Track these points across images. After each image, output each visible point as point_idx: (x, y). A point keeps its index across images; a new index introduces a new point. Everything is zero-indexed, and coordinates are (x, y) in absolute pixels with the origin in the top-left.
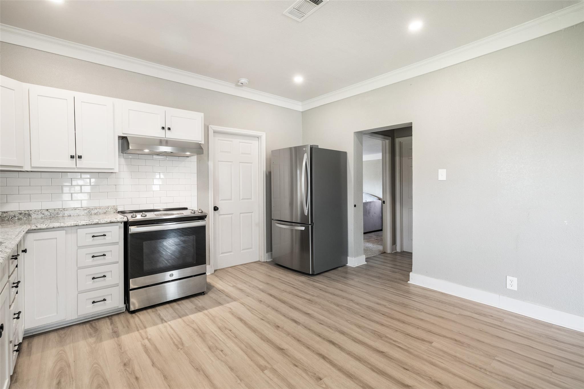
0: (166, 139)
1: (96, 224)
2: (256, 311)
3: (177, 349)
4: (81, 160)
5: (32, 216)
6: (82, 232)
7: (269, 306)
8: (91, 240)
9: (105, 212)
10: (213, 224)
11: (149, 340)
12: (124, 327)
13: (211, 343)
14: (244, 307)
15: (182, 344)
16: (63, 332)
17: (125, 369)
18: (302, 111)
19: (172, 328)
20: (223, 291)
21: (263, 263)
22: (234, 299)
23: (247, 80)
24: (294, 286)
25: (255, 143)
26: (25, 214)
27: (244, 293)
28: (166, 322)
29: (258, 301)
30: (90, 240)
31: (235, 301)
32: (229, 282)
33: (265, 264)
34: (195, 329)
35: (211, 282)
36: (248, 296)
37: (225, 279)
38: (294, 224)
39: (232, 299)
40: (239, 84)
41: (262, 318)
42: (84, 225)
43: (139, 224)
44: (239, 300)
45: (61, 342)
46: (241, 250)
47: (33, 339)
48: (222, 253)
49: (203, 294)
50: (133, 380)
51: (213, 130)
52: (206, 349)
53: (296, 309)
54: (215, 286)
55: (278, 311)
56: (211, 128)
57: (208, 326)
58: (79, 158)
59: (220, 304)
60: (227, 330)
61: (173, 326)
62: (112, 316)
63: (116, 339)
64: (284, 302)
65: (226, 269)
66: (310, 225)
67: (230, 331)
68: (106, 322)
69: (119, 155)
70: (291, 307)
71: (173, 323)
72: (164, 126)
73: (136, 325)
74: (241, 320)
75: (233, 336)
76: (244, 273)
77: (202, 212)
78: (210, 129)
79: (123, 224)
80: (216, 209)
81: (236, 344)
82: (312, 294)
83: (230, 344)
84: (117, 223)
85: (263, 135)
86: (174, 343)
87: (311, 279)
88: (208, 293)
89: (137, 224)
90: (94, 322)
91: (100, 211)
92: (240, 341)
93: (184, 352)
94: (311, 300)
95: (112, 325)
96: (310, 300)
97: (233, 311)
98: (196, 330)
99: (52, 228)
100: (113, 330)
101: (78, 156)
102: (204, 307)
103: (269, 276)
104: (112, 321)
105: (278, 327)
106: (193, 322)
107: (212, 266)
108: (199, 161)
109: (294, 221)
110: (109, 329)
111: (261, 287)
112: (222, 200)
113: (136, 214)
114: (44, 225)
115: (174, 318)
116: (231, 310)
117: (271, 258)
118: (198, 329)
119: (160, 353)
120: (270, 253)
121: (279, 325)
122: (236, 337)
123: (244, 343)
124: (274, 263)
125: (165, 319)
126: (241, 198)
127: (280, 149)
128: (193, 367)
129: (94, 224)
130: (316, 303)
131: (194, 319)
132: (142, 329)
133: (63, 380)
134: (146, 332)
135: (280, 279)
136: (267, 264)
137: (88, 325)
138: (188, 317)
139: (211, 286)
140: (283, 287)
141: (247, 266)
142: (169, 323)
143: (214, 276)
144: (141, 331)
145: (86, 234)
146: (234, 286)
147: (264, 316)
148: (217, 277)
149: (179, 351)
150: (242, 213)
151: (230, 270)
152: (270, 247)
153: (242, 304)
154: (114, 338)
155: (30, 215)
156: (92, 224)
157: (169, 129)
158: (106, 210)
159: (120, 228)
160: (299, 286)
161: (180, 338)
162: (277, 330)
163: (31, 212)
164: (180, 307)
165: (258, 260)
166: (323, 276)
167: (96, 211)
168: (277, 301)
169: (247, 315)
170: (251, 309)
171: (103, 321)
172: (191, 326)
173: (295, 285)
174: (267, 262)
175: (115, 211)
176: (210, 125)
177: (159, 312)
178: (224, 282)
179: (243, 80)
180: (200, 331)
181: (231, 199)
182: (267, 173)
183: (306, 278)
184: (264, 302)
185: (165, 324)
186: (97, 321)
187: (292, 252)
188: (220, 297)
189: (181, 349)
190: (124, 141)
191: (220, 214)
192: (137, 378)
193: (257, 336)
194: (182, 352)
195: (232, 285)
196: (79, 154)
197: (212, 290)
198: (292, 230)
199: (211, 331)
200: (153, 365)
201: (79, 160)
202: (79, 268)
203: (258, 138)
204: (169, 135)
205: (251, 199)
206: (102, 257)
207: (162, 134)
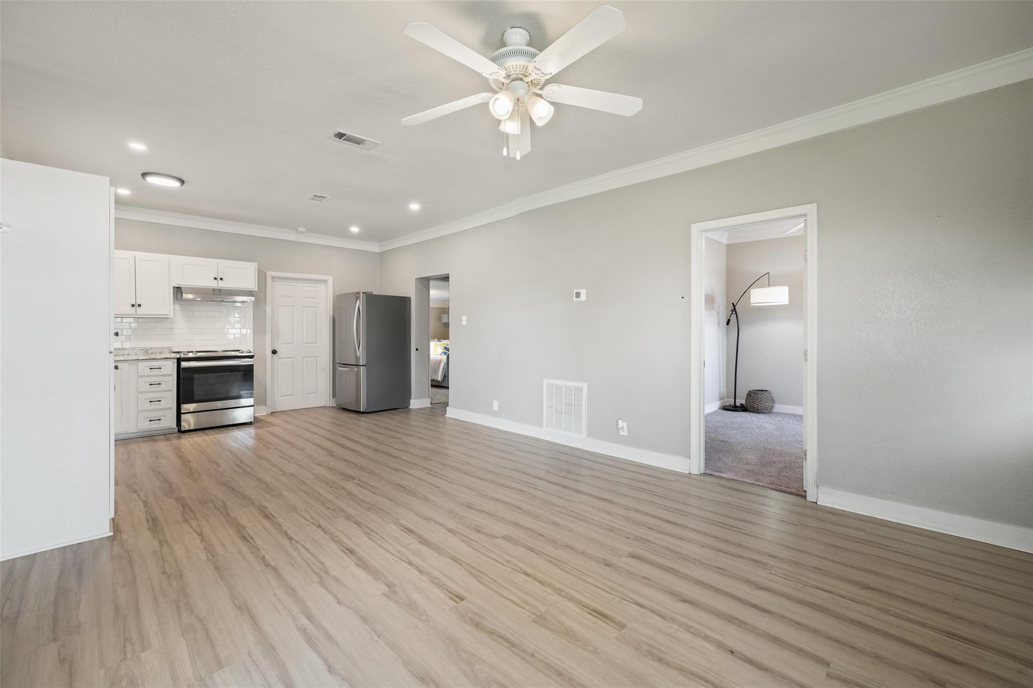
0: (218, 288)
1: (153, 359)
4: (141, 308)
6: (141, 364)
9: (160, 352)
10: (270, 367)
12: (175, 438)
16: (127, 441)
18: (379, 252)
20: (270, 422)
23: (304, 228)
25: (322, 287)
27: (289, 423)
29: (297, 426)
30: (148, 372)
32: (280, 418)
33: (330, 408)
35: (262, 419)
40: (299, 231)
42: (143, 359)
43: (190, 360)
46: (304, 393)
48: (281, 396)
51: (271, 276)
55: (307, 430)
56: (269, 274)
58: (138, 306)
59: (262, 428)
62: (166, 434)
66: (362, 366)
68: (162, 438)
69: (174, 302)
72: (216, 277)
77: (250, 353)
78: (267, 275)
79: (176, 360)
80: (273, 352)
84: (171, 359)
85: (330, 279)
87: (360, 416)
89: (188, 360)
91: (156, 351)
99: (118, 361)
103: (324, 415)
104: (168, 438)
107: (268, 408)
108: (255, 306)
112: (281, 344)
126: (304, 341)
129: (151, 359)
137: (146, 438)
145: (145, 366)
146: (282, 420)
148: (272, 415)
150: (305, 357)
156: (149, 359)
157: (221, 279)
158: (162, 350)
159: (173, 363)
165: (323, 405)
167: (152, 351)
171: (158, 437)
174: (332, 407)
175: (169, 351)
176: (269, 272)
179: (301, 229)
181: (292, 343)
183: (357, 415)
186: (154, 436)
190: (178, 291)
191: (279, 357)
196: (138, 303)
201: (139, 309)
202: (139, 393)
203: (325, 281)
204: (222, 285)
205: (316, 343)
206: (158, 385)
207: (214, 284)
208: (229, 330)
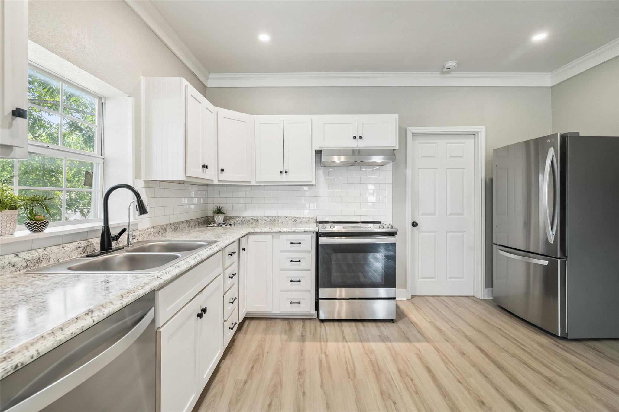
0: (358, 148)
1: (294, 232)
2: (453, 365)
3: (347, 378)
4: (287, 175)
5: (259, 221)
6: (284, 237)
7: (474, 365)
8: (290, 246)
9: (307, 221)
10: (410, 242)
11: (326, 356)
12: (311, 334)
13: (385, 388)
14: (438, 354)
15: (355, 375)
16: (270, 322)
17: (298, 378)
18: (550, 85)
19: (350, 350)
20: (415, 324)
21: (479, 301)
22: (427, 340)
23: (456, 61)
24: (525, 348)
25: (470, 142)
26: (255, 219)
27: (443, 335)
28: (347, 342)
29: (460, 353)
31: (428, 342)
32: (426, 315)
33: (482, 302)
34: (373, 361)
35: (404, 310)
36: (447, 341)
37: (421, 310)
38: (531, 255)
39: (425, 338)
40: (445, 70)
41: (459, 379)
42: (285, 232)
43: (328, 235)
44: (433, 342)
45: (266, 331)
46: (448, 277)
47: (252, 321)
48: (422, 278)
49: (392, 321)
50: (301, 394)
51: (412, 132)
52: (377, 392)
53: (519, 386)
54: (408, 315)
55: (488, 378)
56: (409, 130)
57: (387, 364)
58: (285, 173)
59: (408, 340)
60: (408, 378)
61: (352, 349)
62: (306, 319)
63: (301, 343)
64: (500, 367)
65: (427, 298)
66: (559, 258)
67: (412, 380)
68: (300, 323)
69: (318, 168)
70: (511, 380)
71: (352, 345)
72: (355, 135)
73: (320, 335)
74: (429, 371)
75: (413, 390)
76: (449, 308)
77: (392, 228)
78: (407, 132)
79: (315, 234)
80: (414, 224)
81: (415, 401)
82: (558, 370)
83: (407, 398)
84: (310, 233)
85: (482, 131)
86: (347, 369)
87: (559, 345)
88: (398, 322)
89: (326, 235)
90: (292, 320)
92: (421, 400)
93: (353, 385)
94: (553, 380)
95: (303, 328)
96: (550, 380)
97: (421, 354)
98: (373, 363)
99: (263, 233)
100: (302, 333)
101: (285, 171)
102: (389, 338)
103: (485, 321)
104: (304, 324)
105: (483, 403)
106: (372, 352)
107: (408, 291)
108: (395, 170)
109: (531, 251)
110: (299, 331)
111: (468, 333)
112: (422, 214)
113: (334, 225)
114: (259, 229)
115: (355, 340)
116: (419, 353)
117: (493, 296)
118: (375, 363)
119: (331, 375)
120: (491, 288)
121: (485, 401)
122: (417, 393)
123: (426, 407)
124: (496, 304)
125: (347, 338)
126: (448, 213)
127: (508, 146)
128: (358, 408)
129: (292, 232)
130: (563, 389)
131: (374, 349)
132: (324, 341)
133: (255, 367)
134: (326, 346)
135: (501, 330)
136: (485, 303)
137: (287, 322)
138: (368, 343)
139: (404, 314)
140: (503, 342)
141: (455, 300)
142: (349, 343)
143: (410, 303)
144: (322, 343)
145: (287, 240)
146: (431, 322)
147: (463, 377)
148: (412, 305)
149: (349, 381)
150: (449, 232)
151: (431, 300)
152: (489, 281)
153: (437, 349)
154: (300, 341)
155: (258, 221)
156: (290, 232)
157: (361, 137)
158: (308, 220)
159: (312, 238)
160: (533, 350)
161: (354, 367)
162: (481, 407)
163: (258, 218)
164: (365, 329)
165: (473, 295)
166: (588, 346)
168: (489, 362)
169: (439, 367)
170: (446, 360)
171: (298, 322)
172: (369, 356)
173: (527, 346)
174: (484, 299)
175: (314, 221)
176: (409, 128)
177: (344, 328)
178: (420, 313)
179: (450, 64)
180: (377, 366)
181: (434, 214)
182: (488, 181)
183: (549, 339)
184: (469, 357)
185: (345, 343)
186: (294, 320)
187: (527, 293)
188: (410, 331)
189: (352, 379)
191: (420, 231)
192: (304, 393)
193: (447, 404)
194: (351, 383)
195: (429, 320)
196: (286, 169)
197: (404, 319)
198: (528, 264)
199: (389, 372)
200: (321, 386)
201: (286, 175)
202: (282, 270)
203: (474, 134)
204: (361, 144)
205: (462, 214)
206: (299, 262)
207: (353, 144)
208: (368, 197)
